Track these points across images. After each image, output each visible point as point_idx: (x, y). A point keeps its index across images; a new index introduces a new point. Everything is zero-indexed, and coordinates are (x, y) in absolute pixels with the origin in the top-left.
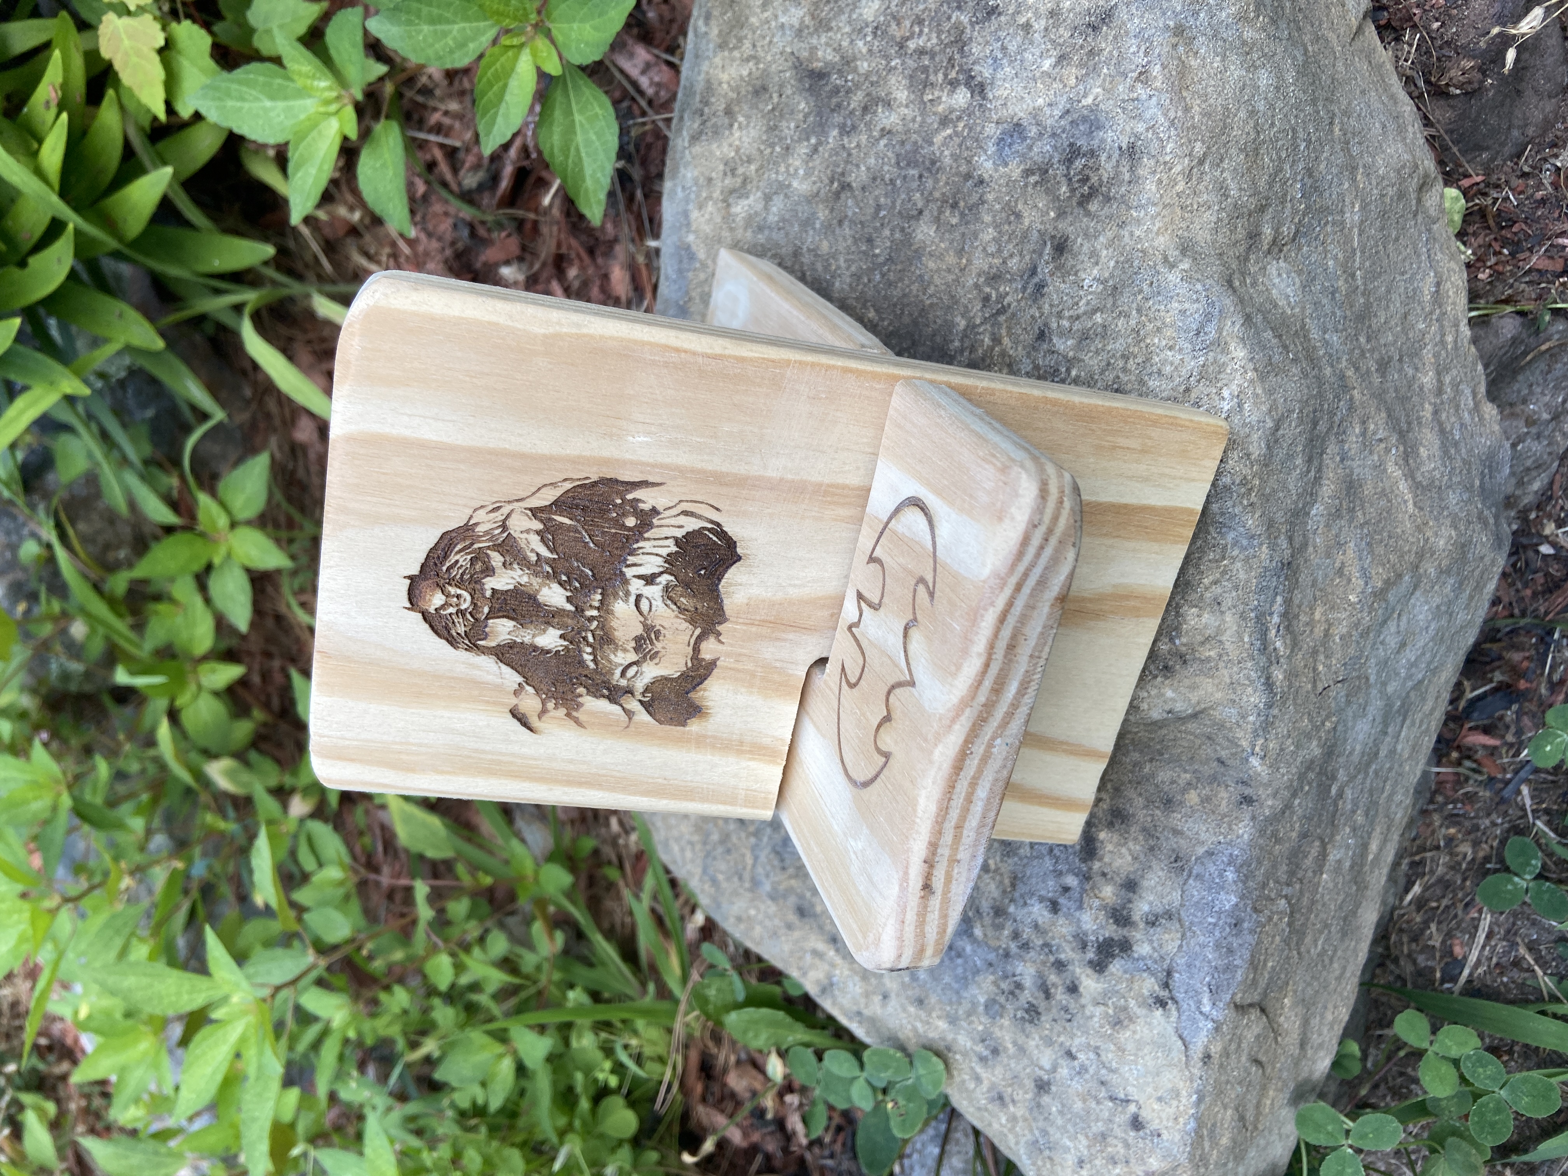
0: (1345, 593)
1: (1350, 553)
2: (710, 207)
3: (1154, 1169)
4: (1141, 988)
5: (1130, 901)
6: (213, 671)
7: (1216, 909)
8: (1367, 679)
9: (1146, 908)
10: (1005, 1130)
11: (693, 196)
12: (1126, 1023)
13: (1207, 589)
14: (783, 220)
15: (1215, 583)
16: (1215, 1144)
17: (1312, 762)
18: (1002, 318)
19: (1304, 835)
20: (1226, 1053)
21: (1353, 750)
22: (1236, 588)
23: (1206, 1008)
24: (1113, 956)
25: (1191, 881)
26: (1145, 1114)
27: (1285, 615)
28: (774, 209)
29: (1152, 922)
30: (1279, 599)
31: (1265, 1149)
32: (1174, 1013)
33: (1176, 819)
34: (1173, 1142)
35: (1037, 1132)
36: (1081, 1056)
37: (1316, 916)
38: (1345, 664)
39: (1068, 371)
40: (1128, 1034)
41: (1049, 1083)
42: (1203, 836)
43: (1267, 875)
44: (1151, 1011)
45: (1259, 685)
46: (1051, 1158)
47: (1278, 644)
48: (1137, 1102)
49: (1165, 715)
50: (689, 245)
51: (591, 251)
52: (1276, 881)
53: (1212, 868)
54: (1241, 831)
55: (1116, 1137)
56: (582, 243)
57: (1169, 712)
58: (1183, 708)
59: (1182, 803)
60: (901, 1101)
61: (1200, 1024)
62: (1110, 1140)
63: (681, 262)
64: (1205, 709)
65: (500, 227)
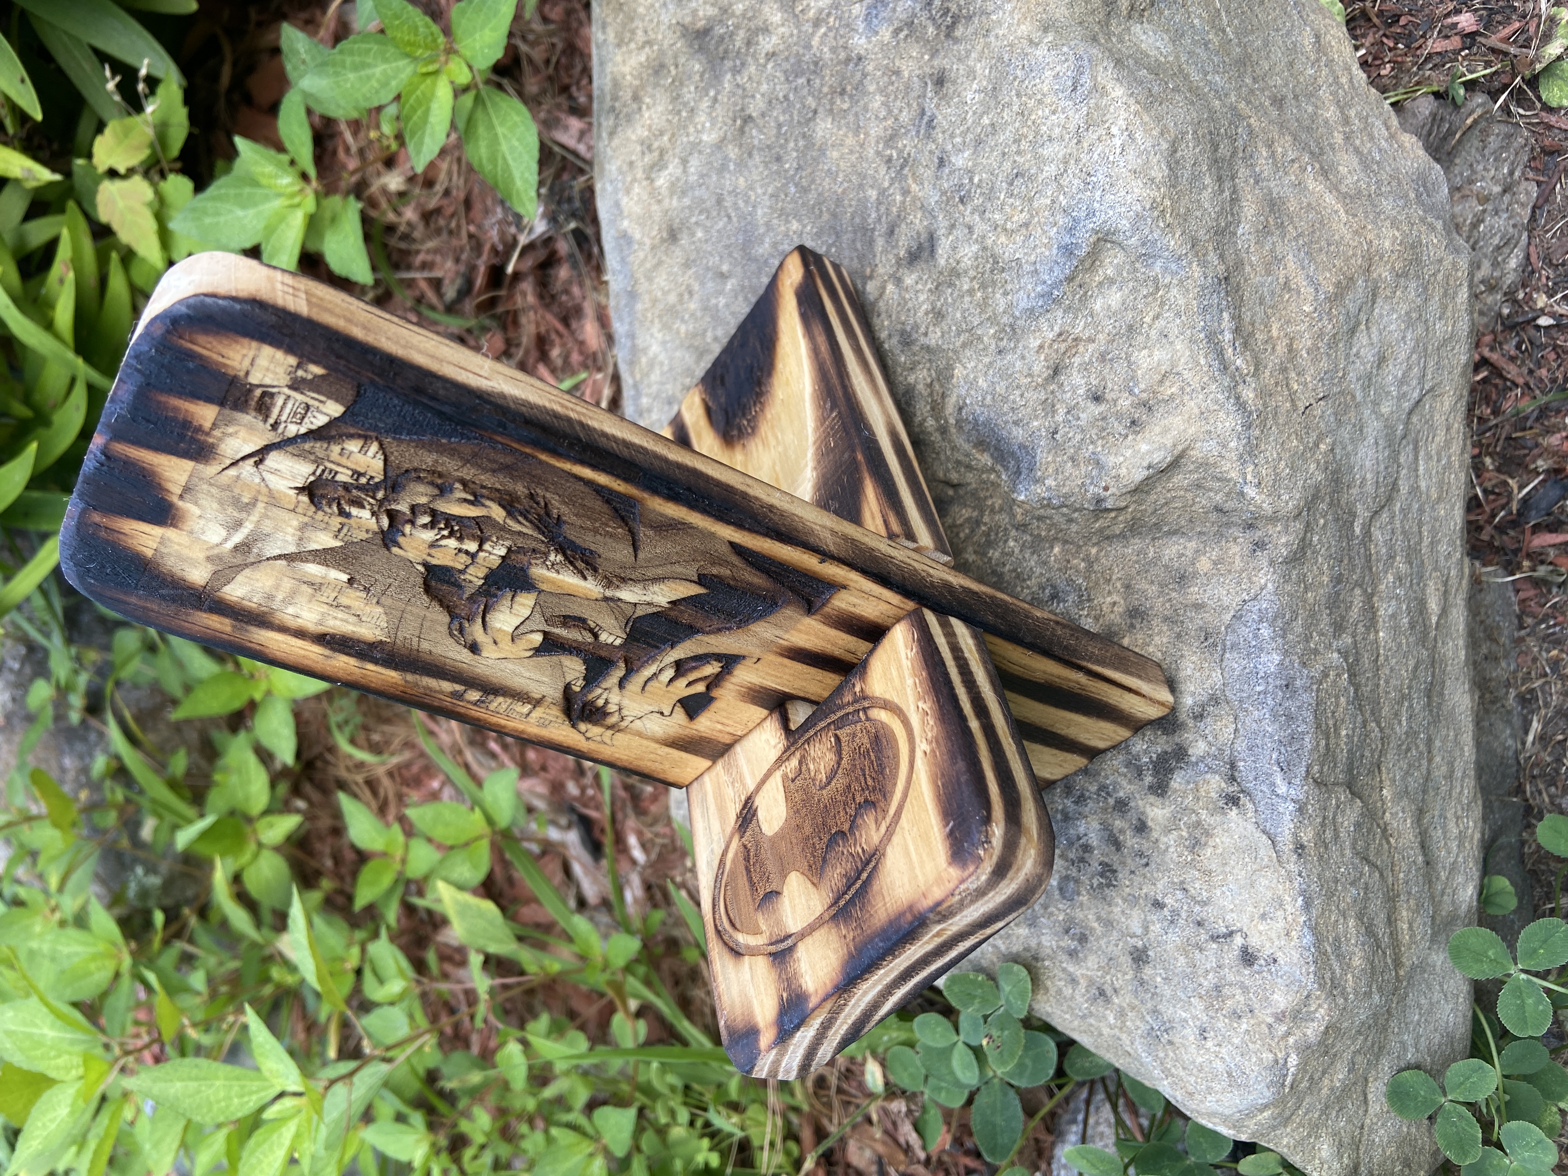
0: (1297, 305)
1: (1291, 265)
2: (636, 189)
3: (1282, 1006)
4: (1208, 793)
6: (271, 826)
7: (1262, 674)
8: (1353, 396)
9: (1190, 701)
11: (620, 185)
12: (1203, 840)
13: (1150, 326)
14: (702, 176)
15: (1156, 317)
16: (1347, 967)
17: (1317, 489)
18: (906, 171)
19: (1338, 580)
20: (1321, 842)
21: (1364, 479)
22: (1178, 315)
23: (1282, 789)
24: (1171, 771)
25: (1227, 655)
26: (1254, 941)
27: (1237, 332)
28: (692, 170)
29: (1199, 716)
30: (1225, 315)
32: (1250, 806)
33: (1194, 593)
34: (1293, 965)
35: (1148, 1018)
36: (1169, 901)
38: (1321, 380)
39: (971, 180)
40: (1209, 851)
41: (1145, 950)
42: (1226, 601)
43: (1307, 627)
44: (1226, 814)
45: (1230, 406)
46: (1170, 1043)
47: (1239, 362)
48: (1241, 930)
49: (1146, 473)
50: (626, 231)
51: (565, 321)
52: (1321, 634)
53: (1244, 631)
54: (1263, 581)
55: (1231, 985)
56: (556, 315)
57: (1149, 467)
58: (1160, 457)
59: (1195, 574)
60: (995, 1033)
61: (1281, 810)
62: (1226, 991)
63: (622, 251)
64: (1184, 451)
65: (484, 329)
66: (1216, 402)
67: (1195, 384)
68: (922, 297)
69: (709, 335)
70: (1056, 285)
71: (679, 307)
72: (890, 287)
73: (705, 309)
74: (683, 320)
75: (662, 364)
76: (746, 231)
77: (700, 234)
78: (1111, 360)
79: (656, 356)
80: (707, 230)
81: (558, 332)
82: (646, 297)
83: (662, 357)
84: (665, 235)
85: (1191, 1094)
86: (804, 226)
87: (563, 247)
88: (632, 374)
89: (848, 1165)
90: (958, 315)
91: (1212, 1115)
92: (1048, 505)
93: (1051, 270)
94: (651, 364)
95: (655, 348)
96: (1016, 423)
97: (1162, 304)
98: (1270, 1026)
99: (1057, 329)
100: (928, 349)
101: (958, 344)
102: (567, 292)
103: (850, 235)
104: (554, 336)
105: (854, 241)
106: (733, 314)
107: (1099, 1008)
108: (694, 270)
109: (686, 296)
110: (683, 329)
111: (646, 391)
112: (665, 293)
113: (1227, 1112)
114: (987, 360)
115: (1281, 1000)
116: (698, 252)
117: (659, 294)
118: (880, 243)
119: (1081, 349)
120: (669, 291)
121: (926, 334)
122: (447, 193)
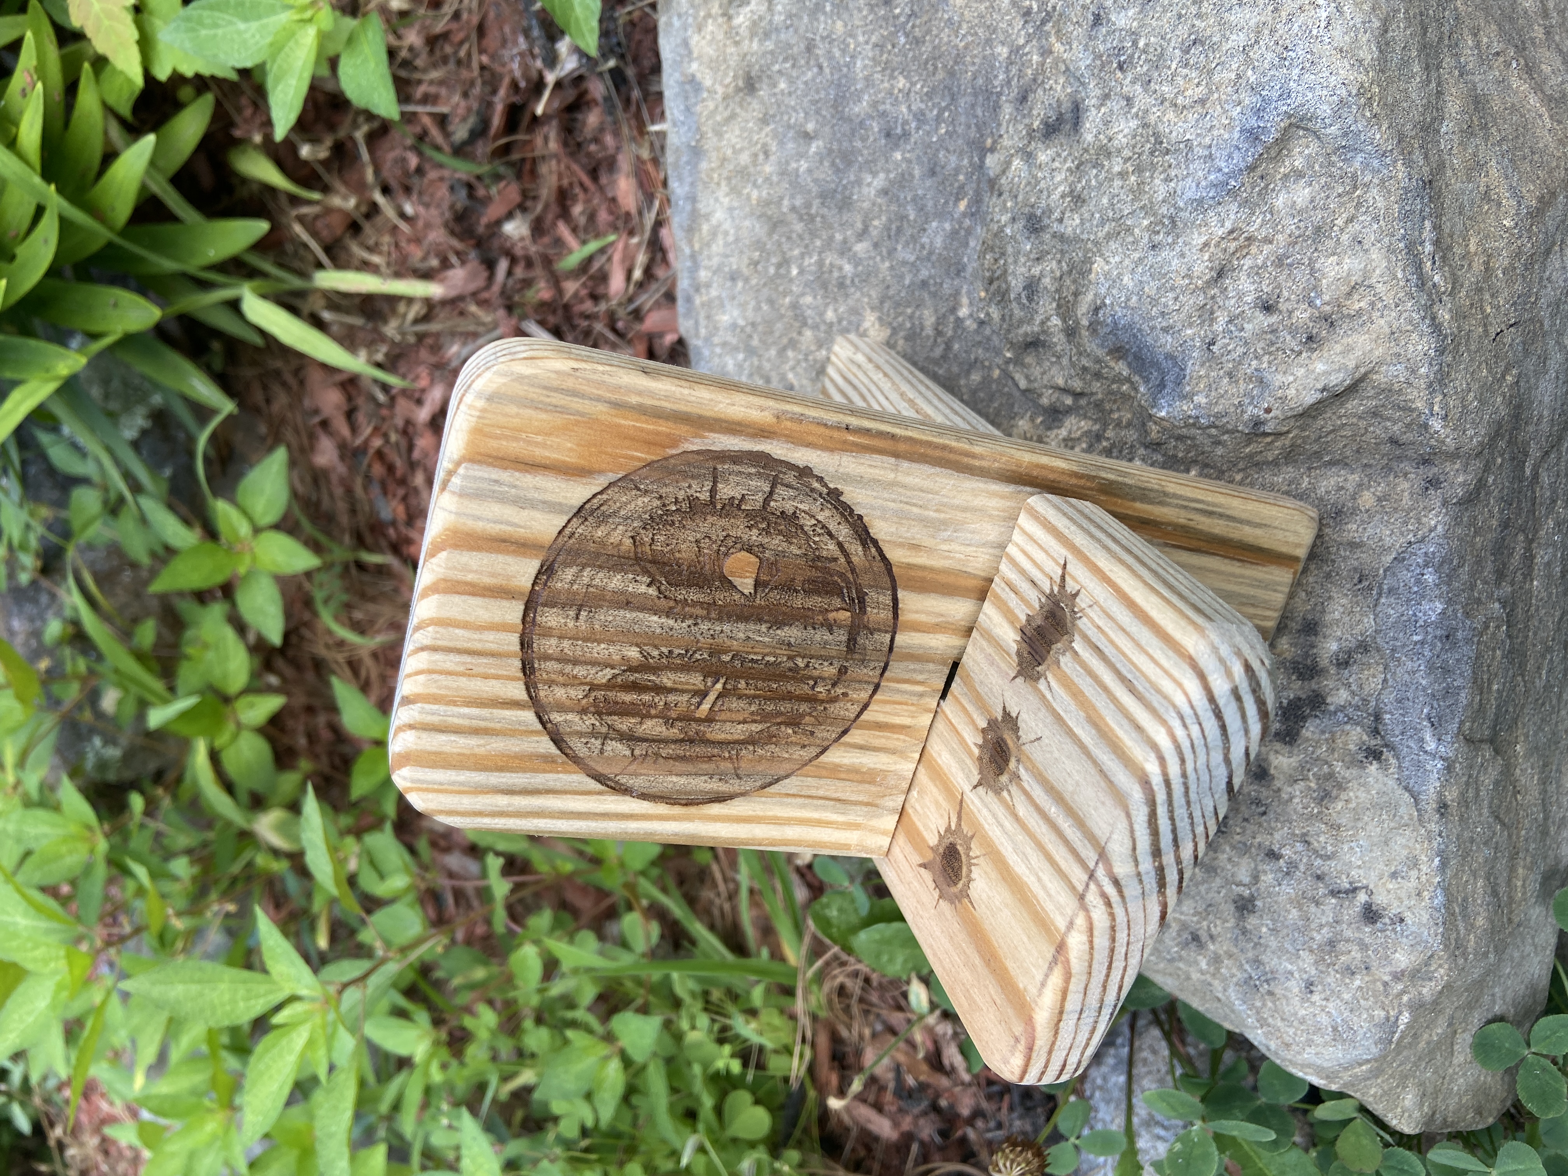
0: (1498, 219)
1: (1494, 173)
2: (710, 26)
3: (1403, 966)
4: (1346, 744)
5: (1313, 646)
6: (251, 706)
7: (1421, 623)
8: (1542, 325)
9: (1334, 646)
10: (1208, 978)
11: (690, 20)
12: (1335, 793)
13: (1342, 230)
14: (790, 16)
15: (1350, 220)
16: (1471, 927)
17: (1499, 424)
18: (1048, 27)
19: (1505, 525)
20: (1464, 802)
21: (1541, 416)
22: (1376, 219)
23: (1431, 746)
24: (1304, 719)
25: (1383, 600)
26: (1380, 899)
27: (1437, 243)
28: (779, 8)
29: (1344, 662)
30: (1427, 224)
31: (1520, 964)
32: (1393, 761)
33: (1352, 530)
34: (1421, 925)
35: (1247, 967)
36: (1286, 852)
37: (1535, 634)
38: (1515, 303)
39: (1135, 43)
40: (1339, 805)
41: (1252, 899)
42: (1388, 542)
43: (1472, 574)
44: (1365, 768)
45: (1425, 328)
46: (1270, 993)
47: (1437, 278)
48: (1366, 887)
49: (1319, 396)
50: (693, 76)
51: (594, 174)
52: (1485, 582)
53: (1406, 575)
54: (1433, 523)
55: (1347, 941)
56: (583, 167)
57: (1324, 390)
58: (1338, 380)
59: (1355, 511)
61: (1428, 767)
62: (1342, 946)
63: (687, 98)
64: (1366, 374)
65: (497, 177)
66: (1410, 321)
67: (1389, 300)
68: (1058, 178)
69: (786, 202)
70: (1232, 175)
71: (752, 169)
72: (1017, 163)
73: (783, 173)
74: (755, 185)
75: (726, 233)
76: (839, 86)
77: (783, 85)
78: (1291, 265)
79: (719, 225)
80: (791, 81)
81: (582, 185)
82: (714, 155)
83: (727, 226)
84: (741, 83)
85: (1288, 1045)
86: (913, 84)
87: (598, 89)
88: (690, 242)
90: (1105, 201)
91: (1306, 1066)
92: (1194, 425)
93: (1230, 156)
94: (714, 234)
95: (719, 215)
96: (1165, 330)
97: (1359, 205)
98: (1385, 984)
99: (1228, 225)
100: (1061, 237)
101: (1100, 234)
102: (596, 140)
103: (969, 99)
104: (577, 190)
105: (973, 106)
106: (815, 181)
107: (1191, 953)
108: (772, 126)
109: (761, 157)
110: (755, 194)
111: (706, 262)
112: (736, 152)
113: (1325, 1064)
114: (1136, 255)
115: (1402, 959)
116: (779, 106)
117: (729, 152)
118: (1007, 110)
119: (1254, 249)
120: (742, 150)
121: (1061, 221)
122: (457, 16)
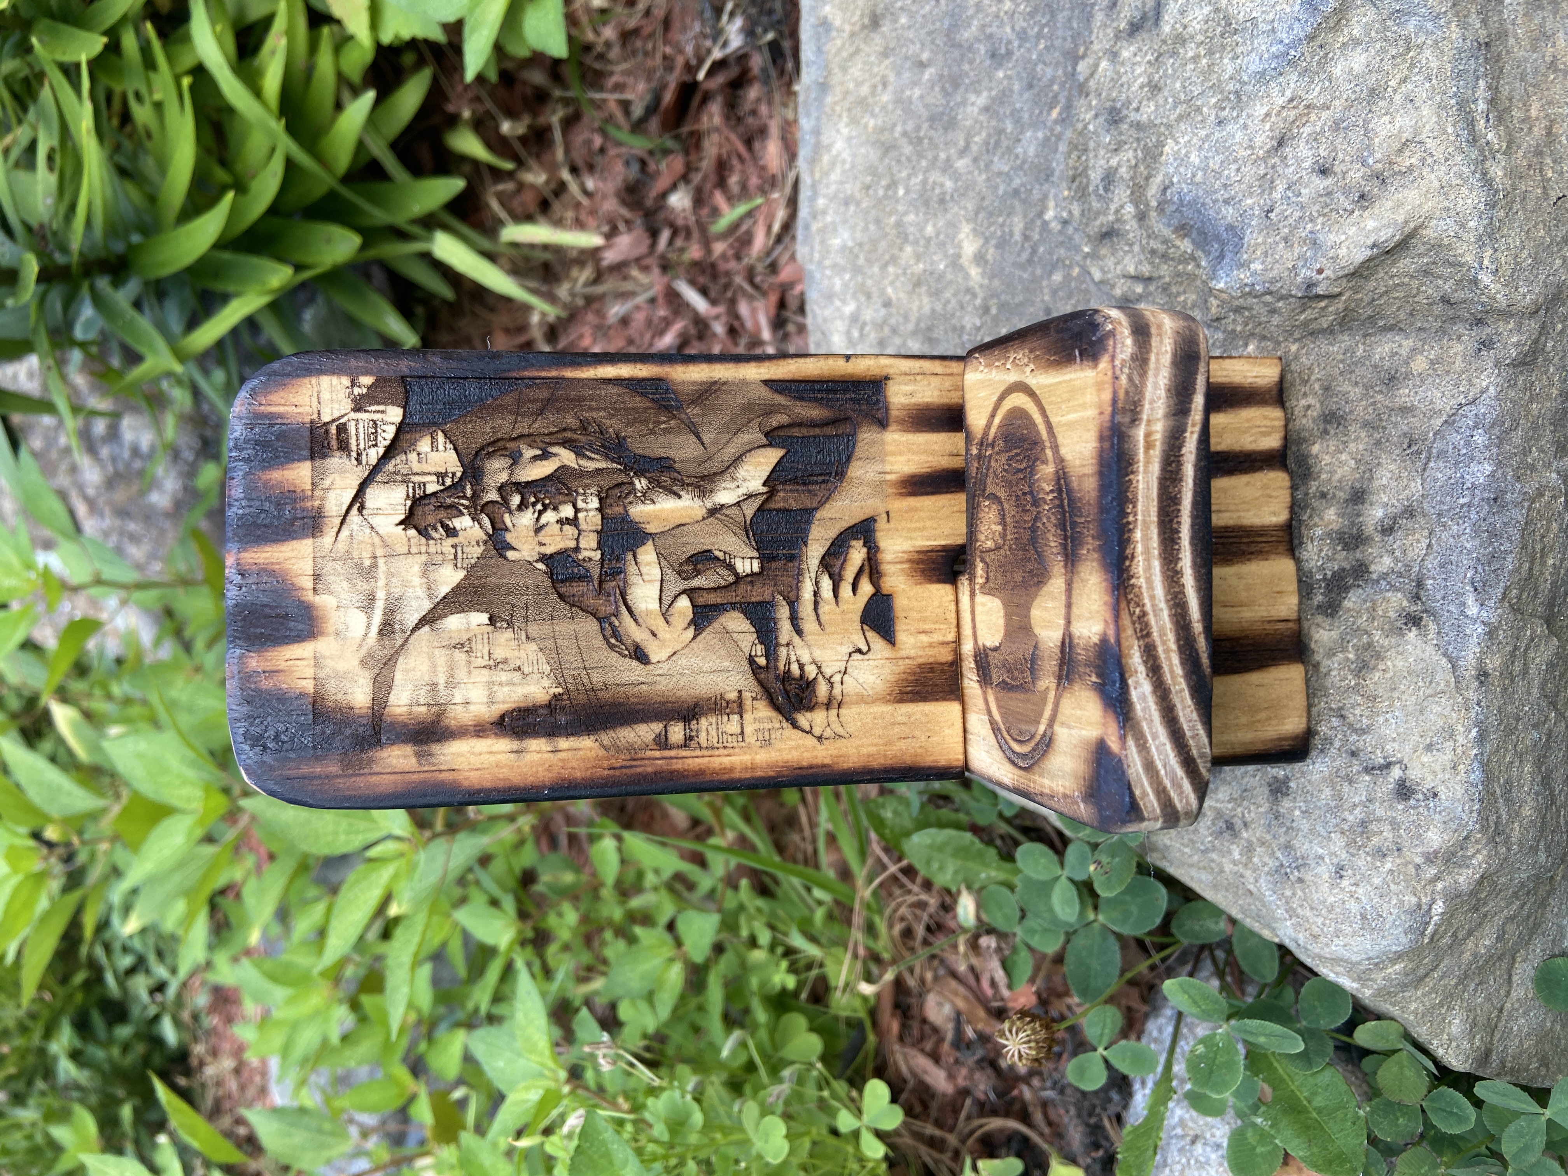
3: (1436, 845)
4: (1386, 611)
5: (1359, 515)
7: (1468, 485)
9: (1379, 513)
10: (1240, 868)
12: (1372, 663)
13: (1395, 90)
15: (1403, 81)
20: (1507, 674)
22: (1428, 78)
23: (1473, 610)
24: (1347, 589)
25: (1432, 464)
26: (1414, 774)
27: (1492, 103)
29: (1388, 529)
30: (1481, 84)
32: (1433, 628)
33: (1404, 395)
34: (1454, 800)
35: (1279, 854)
36: (1322, 727)
40: (1377, 675)
41: (1286, 780)
42: (1439, 404)
43: (1527, 439)
44: (1403, 635)
45: (1475, 181)
46: (1300, 880)
47: (1490, 136)
48: (1400, 762)
49: (1369, 253)
50: (826, 18)
51: (749, 142)
52: (1541, 450)
53: (1456, 438)
54: (1484, 384)
55: (1379, 820)
56: (740, 136)
57: (1374, 246)
58: (1387, 235)
59: (1408, 376)
60: (1105, 859)
61: (1468, 632)
62: (1373, 827)
63: (819, 39)
64: (1416, 229)
65: (666, 152)
66: (1460, 175)
67: (1439, 155)
68: (1139, 70)
69: (899, 129)
70: (1293, 45)
71: (870, 100)
72: (1104, 64)
73: (898, 101)
74: (873, 115)
75: (844, 162)
76: (952, 16)
77: (903, 20)
78: (1345, 128)
79: (839, 154)
80: (912, 15)
81: (740, 157)
82: (838, 90)
83: (846, 155)
84: (866, 21)
85: (1316, 937)
86: (1018, 5)
87: (757, 62)
88: (812, 173)
89: (924, 1021)
90: (1178, 85)
91: (1336, 961)
92: (1250, 293)
93: (1291, 28)
94: (833, 163)
95: (839, 145)
96: (1227, 202)
97: (1412, 66)
98: (1418, 867)
99: (1288, 94)
100: (1138, 126)
101: (1172, 117)
102: (754, 113)
103: (1066, 13)
104: (735, 162)
105: (1070, 20)
106: (926, 106)
107: (1225, 842)
108: (892, 59)
109: (880, 88)
110: (872, 123)
111: (824, 191)
112: (858, 84)
113: (1355, 958)
114: (1203, 133)
115: (1435, 838)
116: (898, 39)
117: (851, 86)
118: (1099, 17)
119: (1313, 117)
120: (862, 82)
121: (1137, 110)
122: (648, 13)
